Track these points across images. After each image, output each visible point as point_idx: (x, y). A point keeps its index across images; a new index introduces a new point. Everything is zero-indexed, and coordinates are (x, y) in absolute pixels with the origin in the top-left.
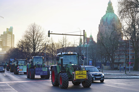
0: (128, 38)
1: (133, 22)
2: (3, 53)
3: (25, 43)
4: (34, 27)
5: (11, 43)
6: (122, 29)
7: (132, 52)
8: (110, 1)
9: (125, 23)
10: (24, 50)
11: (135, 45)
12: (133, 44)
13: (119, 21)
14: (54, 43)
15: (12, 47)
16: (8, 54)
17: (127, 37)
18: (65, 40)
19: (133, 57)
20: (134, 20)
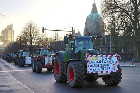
0: (109, 34)
1: (113, 20)
2: (4, 47)
3: (23, 37)
4: (31, 24)
5: (11, 37)
6: (104, 26)
7: (112, 45)
8: (94, 3)
9: (107, 21)
10: (22, 43)
11: (115, 39)
12: (113, 39)
13: (102, 19)
14: (48, 37)
15: (12, 41)
16: (8, 47)
17: (108, 32)
18: (56, 35)
19: (113, 49)
20: (113, 19)
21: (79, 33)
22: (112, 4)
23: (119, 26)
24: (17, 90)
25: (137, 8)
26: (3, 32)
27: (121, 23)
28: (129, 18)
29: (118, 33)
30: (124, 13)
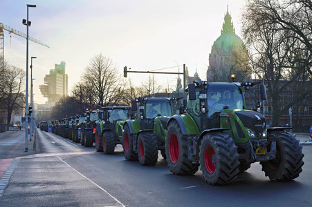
0: (260, 76)
1: (268, 49)
2: (49, 106)
3: (85, 87)
4: (100, 62)
5: (62, 88)
6: (250, 61)
8: (228, 13)
9: (255, 50)
10: (84, 100)
11: (272, 88)
12: (269, 87)
13: (244, 47)
14: (134, 87)
15: (64, 95)
16: (58, 107)
17: (259, 74)
18: (152, 82)
19: (270, 109)
20: (269, 45)
21: (196, 75)
22: (266, 14)
23: (281, 60)
26: (47, 78)
27: (286, 53)
28: (302, 42)
29: (280, 75)
30: (292, 32)
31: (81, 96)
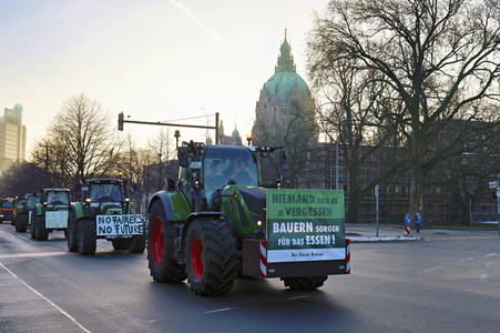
0: (332, 139)
1: (345, 96)
3: (54, 146)
4: (81, 107)
5: (15, 148)
6: (317, 115)
7: (341, 175)
8: (285, 41)
9: (325, 98)
10: (52, 168)
11: (349, 156)
12: (345, 155)
13: (309, 94)
14: (136, 149)
15: (18, 160)
17: (331, 134)
18: (164, 141)
19: (345, 187)
20: (347, 91)
21: (236, 134)
22: (343, 43)
23: (364, 113)
24: (28, 318)
25: (422, 58)
27: (371, 104)
28: (394, 88)
29: (361, 137)
30: (380, 73)
31: (48, 162)
